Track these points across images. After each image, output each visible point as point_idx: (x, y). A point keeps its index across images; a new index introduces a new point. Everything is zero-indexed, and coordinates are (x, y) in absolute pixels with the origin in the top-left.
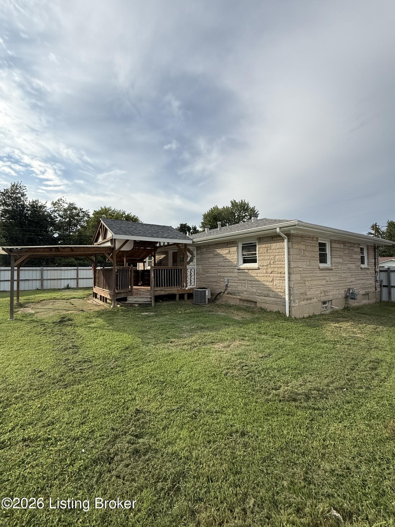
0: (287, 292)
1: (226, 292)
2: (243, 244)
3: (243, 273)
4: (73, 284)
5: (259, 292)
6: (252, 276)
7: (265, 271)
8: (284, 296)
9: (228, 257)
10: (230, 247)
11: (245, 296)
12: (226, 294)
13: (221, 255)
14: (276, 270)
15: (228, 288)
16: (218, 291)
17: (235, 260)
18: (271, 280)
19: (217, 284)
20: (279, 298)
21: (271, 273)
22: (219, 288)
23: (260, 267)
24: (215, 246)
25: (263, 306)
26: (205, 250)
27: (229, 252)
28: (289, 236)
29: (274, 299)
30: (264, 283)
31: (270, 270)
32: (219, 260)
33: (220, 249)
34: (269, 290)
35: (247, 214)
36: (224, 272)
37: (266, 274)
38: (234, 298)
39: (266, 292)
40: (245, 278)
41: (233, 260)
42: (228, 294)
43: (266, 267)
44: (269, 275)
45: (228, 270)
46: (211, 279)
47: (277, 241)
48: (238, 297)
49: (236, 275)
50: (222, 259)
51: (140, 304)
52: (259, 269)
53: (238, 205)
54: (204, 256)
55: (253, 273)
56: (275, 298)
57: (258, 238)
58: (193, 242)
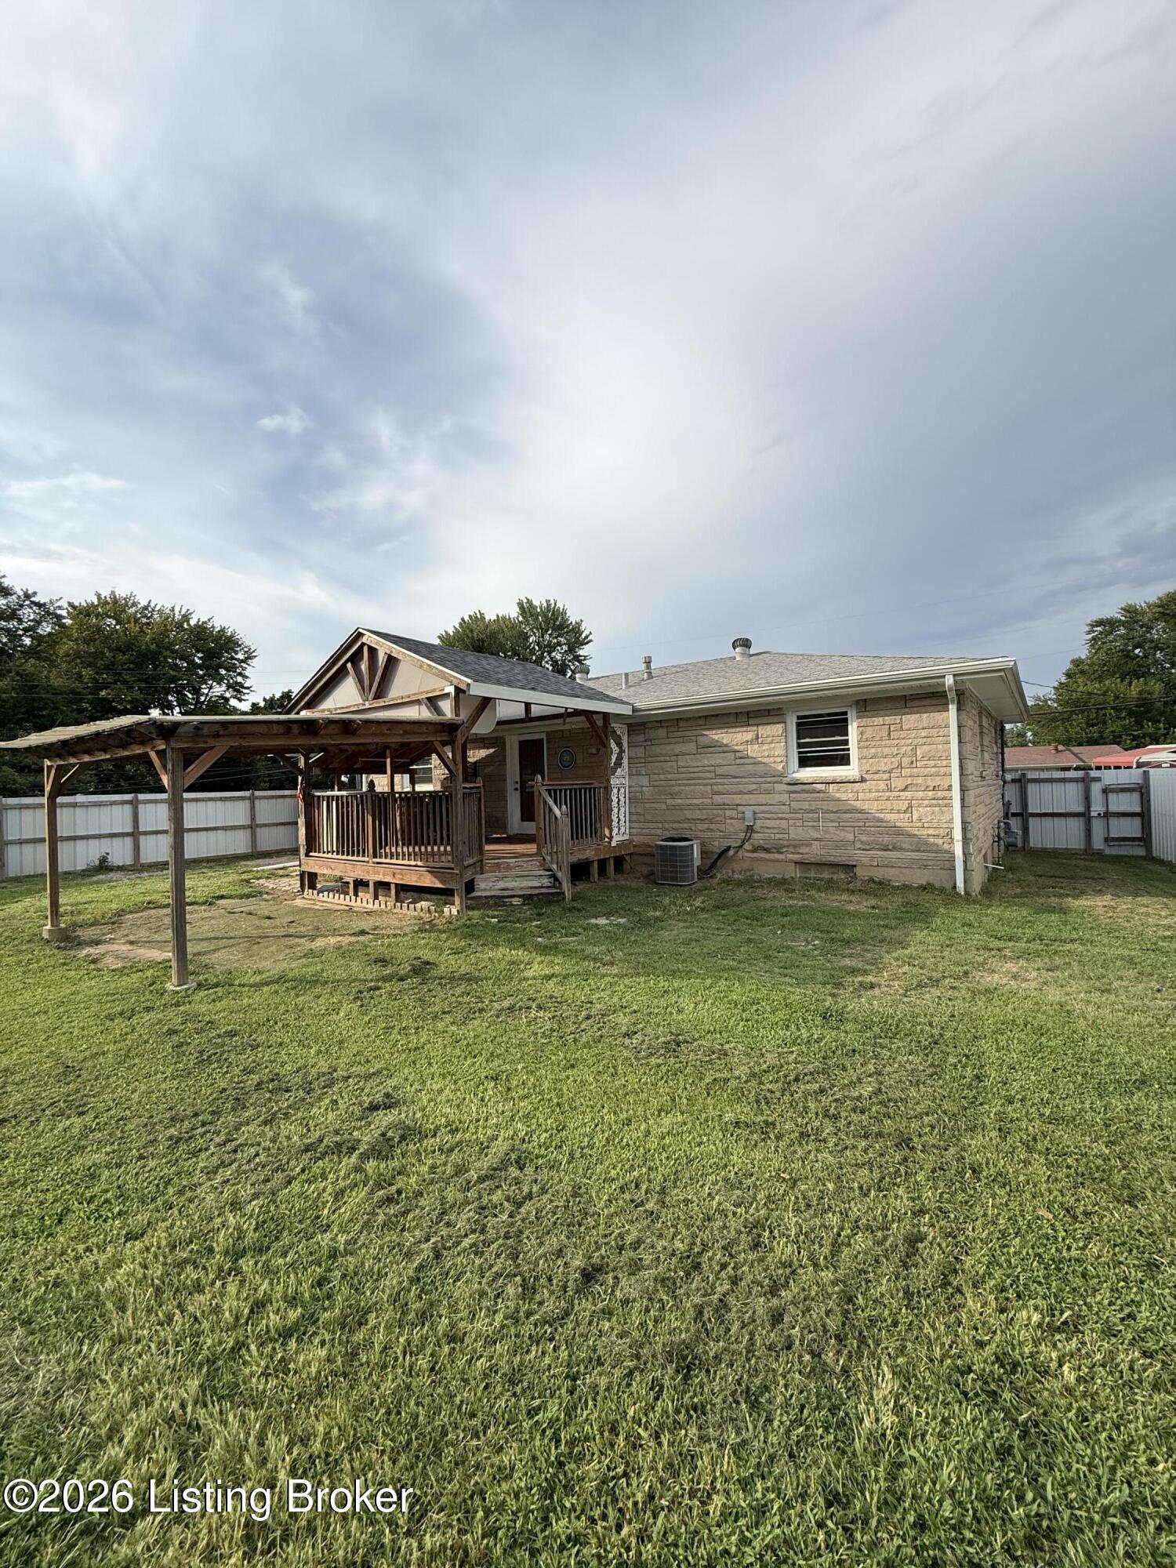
0: (958, 834)
1: (747, 846)
2: (799, 718)
3: (808, 792)
4: (120, 853)
5: (864, 839)
6: (839, 800)
7: (882, 785)
8: (946, 846)
9: (753, 751)
10: (758, 725)
11: (815, 852)
12: (748, 851)
13: (726, 746)
14: (920, 780)
15: (755, 836)
16: (717, 846)
17: (779, 759)
18: (905, 808)
19: (712, 826)
20: (929, 851)
21: (905, 789)
22: (722, 837)
23: (867, 777)
24: (702, 722)
25: (879, 874)
26: (665, 734)
27: (757, 738)
28: (961, 697)
29: (914, 855)
30: (882, 816)
31: (899, 783)
32: (717, 759)
33: (720, 731)
34: (899, 832)
35: (562, 640)
36: (740, 793)
37: (888, 794)
38: (778, 861)
39: (886, 839)
40: (814, 805)
41: (772, 759)
42: (755, 850)
43: (886, 776)
44: (897, 794)
45: (754, 787)
46: (689, 814)
47: (923, 709)
48: (790, 856)
49: (785, 798)
50: (731, 756)
51: (527, 899)
52: (863, 780)
53: (538, 614)
54: (658, 749)
55: (844, 794)
56: (918, 851)
57: (857, 702)
58: (634, 710)
